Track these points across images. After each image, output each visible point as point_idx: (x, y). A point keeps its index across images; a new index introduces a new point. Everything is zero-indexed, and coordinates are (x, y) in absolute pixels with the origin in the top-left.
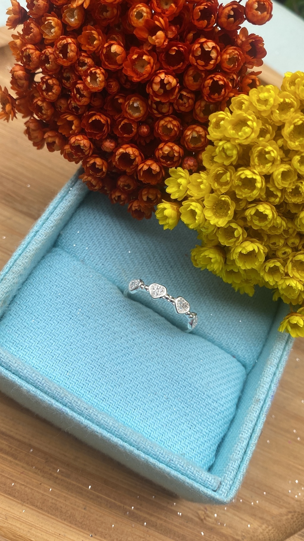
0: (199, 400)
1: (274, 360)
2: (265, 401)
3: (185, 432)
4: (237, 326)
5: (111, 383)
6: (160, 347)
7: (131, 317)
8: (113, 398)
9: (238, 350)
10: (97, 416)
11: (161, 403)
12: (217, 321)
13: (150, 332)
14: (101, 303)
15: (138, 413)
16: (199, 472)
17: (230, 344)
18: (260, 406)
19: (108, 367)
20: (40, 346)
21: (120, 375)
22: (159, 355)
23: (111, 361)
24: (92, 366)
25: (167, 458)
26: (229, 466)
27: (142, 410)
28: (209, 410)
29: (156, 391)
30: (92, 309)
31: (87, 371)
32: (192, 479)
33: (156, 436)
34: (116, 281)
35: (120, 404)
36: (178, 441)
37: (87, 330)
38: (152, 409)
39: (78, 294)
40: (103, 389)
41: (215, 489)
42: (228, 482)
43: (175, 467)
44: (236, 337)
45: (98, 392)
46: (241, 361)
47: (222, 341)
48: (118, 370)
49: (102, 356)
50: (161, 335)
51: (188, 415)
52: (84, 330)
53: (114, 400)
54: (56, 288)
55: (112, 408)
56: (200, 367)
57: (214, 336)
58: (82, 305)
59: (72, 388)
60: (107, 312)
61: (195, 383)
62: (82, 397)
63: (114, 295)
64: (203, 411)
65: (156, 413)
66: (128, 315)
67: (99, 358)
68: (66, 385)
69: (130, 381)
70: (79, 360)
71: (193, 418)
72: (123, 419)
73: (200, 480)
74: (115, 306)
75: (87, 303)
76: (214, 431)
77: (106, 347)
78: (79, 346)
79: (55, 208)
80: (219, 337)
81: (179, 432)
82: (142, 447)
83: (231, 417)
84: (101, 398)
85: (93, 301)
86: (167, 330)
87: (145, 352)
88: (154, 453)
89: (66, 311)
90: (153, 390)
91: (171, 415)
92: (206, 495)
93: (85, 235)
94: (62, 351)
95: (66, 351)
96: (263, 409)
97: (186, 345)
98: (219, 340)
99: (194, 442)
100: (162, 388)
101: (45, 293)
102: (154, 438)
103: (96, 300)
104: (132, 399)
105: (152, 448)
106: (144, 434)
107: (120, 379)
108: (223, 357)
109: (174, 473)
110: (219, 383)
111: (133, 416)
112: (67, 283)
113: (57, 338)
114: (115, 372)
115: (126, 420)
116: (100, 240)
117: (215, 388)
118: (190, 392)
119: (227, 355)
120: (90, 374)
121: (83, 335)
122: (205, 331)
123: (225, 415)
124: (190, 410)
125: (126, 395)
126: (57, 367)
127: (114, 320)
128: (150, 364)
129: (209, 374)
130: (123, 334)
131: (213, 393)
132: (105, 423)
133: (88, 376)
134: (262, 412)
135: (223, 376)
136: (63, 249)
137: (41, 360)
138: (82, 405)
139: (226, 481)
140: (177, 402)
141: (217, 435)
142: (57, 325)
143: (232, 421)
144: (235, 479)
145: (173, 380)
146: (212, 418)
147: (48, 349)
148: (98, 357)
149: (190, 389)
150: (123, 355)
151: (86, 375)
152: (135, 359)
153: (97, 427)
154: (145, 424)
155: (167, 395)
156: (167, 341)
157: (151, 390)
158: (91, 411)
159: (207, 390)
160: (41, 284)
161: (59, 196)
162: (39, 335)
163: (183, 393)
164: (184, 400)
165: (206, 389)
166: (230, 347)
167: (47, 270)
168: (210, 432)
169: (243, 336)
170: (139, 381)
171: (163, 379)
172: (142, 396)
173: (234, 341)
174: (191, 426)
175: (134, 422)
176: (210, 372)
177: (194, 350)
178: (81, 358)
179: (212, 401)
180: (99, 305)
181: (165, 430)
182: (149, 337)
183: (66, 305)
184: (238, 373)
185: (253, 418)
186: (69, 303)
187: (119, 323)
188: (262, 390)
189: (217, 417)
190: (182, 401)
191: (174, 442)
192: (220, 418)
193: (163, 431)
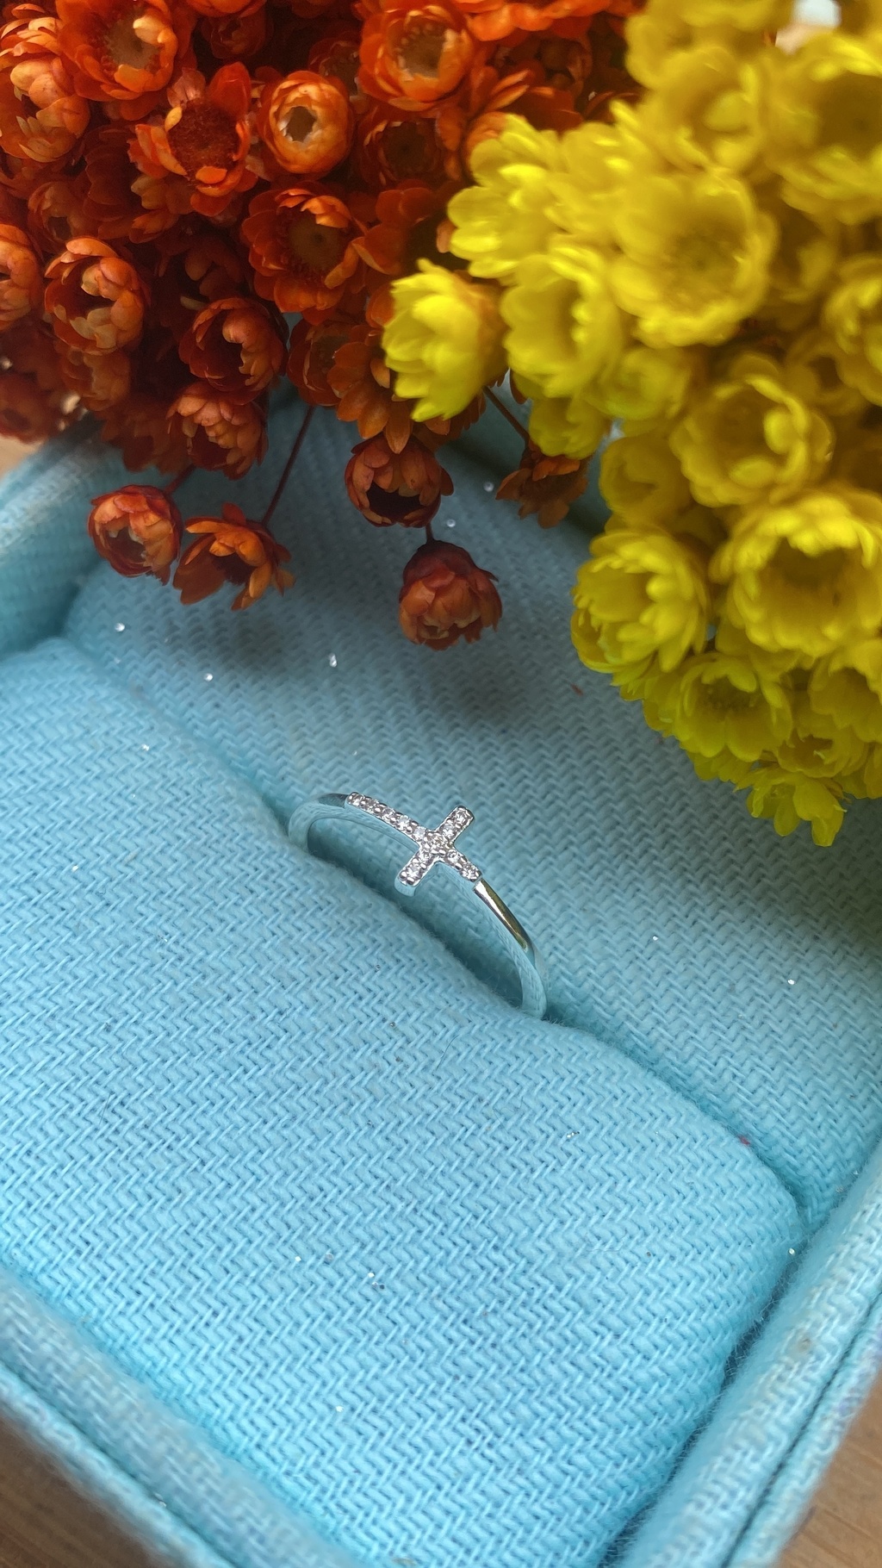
0: (532, 1317)
2: (847, 1354)
3: (438, 1454)
4: (774, 1001)
5: (137, 1182)
6: (392, 1059)
7: (293, 918)
8: (128, 1248)
9: (765, 1107)
11: (345, 1304)
12: (680, 967)
13: (361, 990)
14: (170, 851)
15: (227, 1334)
17: (727, 1077)
18: (814, 1376)
19: (140, 1110)
21: (184, 1153)
22: (379, 1092)
23: (158, 1089)
24: (67, 1096)
27: (250, 1321)
28: (572, 1370)
29: (335, 1245)
30: (127, 870)
31: (42, 1114)
33: (290, 1449)
34: (261, 772)
35: (154, 1281)
36: (393, 1493)
37: (84, 949)
38: (298, 1325)
39: (78, 809)
40: (93, 1204)
44: (762, 1050)
45: (63, 1211)
46: (779, 1163)
47: (693, 1062)
48: (179, 1131)
49: (124, 1063)
50: (411, 1009)
51: (470, 1377)
52: (71, 951)
53: (128, 1257)
55: (110, 1293)
56: (561, 1163)
57: (654, 1035)
58: (86, 851)
60: (189, 887)
61: (525, 1232)
63: (235, 826)
64: (543, 1372)
65: (311, 1344)
67: (110, 1067)
69: (221, 1186)
70: (21, 1068)
71: (493, 1395)
72: (149, 1350)
74: (228, 868)
75: (110, 846)
76: (588, 1475)
77: (151, 1026)
78: (34, 1008)
80: (681, 1039)
81: (410, 1451)
82: (171, 1484)
83: (685, 1418)
84: (74, 1238)
85: (139, 841)
86: (438, 990)
87: (320, 1070)
88: (223, 1525)
89: (17, 867)
90: (319, 1241)
91: (384, 1366)
96: (831, 1393)
97: (511, 1059)
98: (677, 1055)
99: (475, 1512)
103: (153, 838)
104: (210, 1266)
105: (219, 1499)
106: (235, 1433)
107: (178, 1171)
108: (681, 1133)
110: (642, 1251)
111: (200, 1342)
112: (48, 760)
114: (166, 1134)
117: (619, 1270)
118: (495, 1271)
119: (700, 1125)
120: (52, 1130)
121: (64, 967)
122: (616, 1005)
123: (654, 1403)
124: (479, 1357)
125: (192, 1246)
127: (211, 921)
128: (330, 1124)
129: (598, 1199)
130: (240, 984)
131: (605, 1289)
133: (40, 1137)
134: (821, 1409)
135: (667, 1218)
136: (76, 641)
140: (426, 1310)
141: (599, 1492)
143: (691, 1441)
145: (422, 1209)
146: (587, 1409)
148: (103, 1062)
149: (497, 1257)
150: (218, 1069)
154: (247, 1389)
155: (381, 1273)
156: (428, 1034)
157: (312, 1241)
159: (577, 1272)
163: (460, 1272)
164: (457, 1305)
165: (570, 1268)
166: (729, 1091)
168: (566, 1473)
169: (794, 1050)
170: (264, 1194)
171: (373, 1199)
172: (261, 1261)
173: (748, 1064)
174: (478, 1430)
175: (198, 1369)
176: (603, 1191)
177: (542, 1083)
178: (30, 1059)
179: (596, 1326)
180: (159, 857)
181: (338, 1433)
182: (353, 1010)
183: (23, 844)
184: (749, 1214)
185: (772, 1429)
186: (36, 840)
187: (232, 936)
188: (838, 1300)
189: (610, 1410)
190: (451, 1308)
191: (374, 1493)
192: (627, 1414)
193: (330, 1434)
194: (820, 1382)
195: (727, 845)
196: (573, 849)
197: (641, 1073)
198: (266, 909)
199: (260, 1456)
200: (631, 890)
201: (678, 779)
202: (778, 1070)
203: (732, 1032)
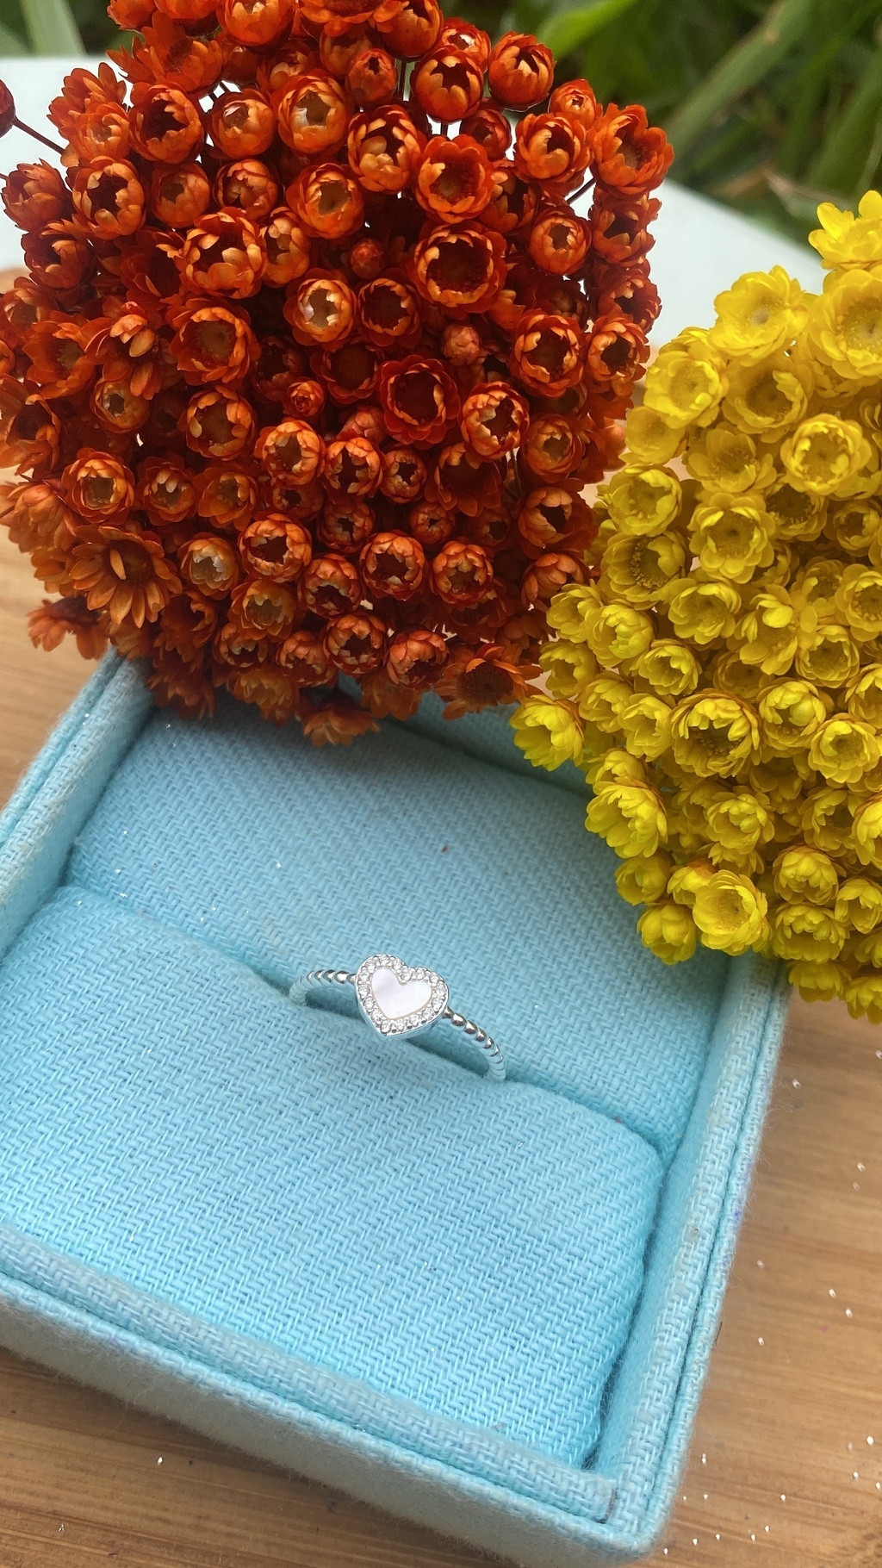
0: (529, 1262)
1: (728, 1109)
2: (717, 1231)
3: (497, 1360)
4: (616, 1029)
5: (263, 1247)
6: (394, 1124)
7: (303, 1048)
8: (272, 1290)
9: (626, 1097)
10: (221, 1345)
11: (416, 1286)
12: (556, 1021)
13: (362, 1084)
14: (209, 1023)
15: (352, 1325)
16: (545, 1470)
18: (704, 1249)
19: (250, 1200)
20: (42, 1172)
21: (286, 1220)
22: (394, 1148)
23: (256, 1184)
24: (199, 1204)
25: (445, 1439)
26: (634, 1438)
27: (362, 1313)
28: (560, 1286)
29: (399, 1252)
30: (184, 1043)
31: (187, 1220)
32: (529, 1495)
33: (411, 1382)
34: (249, 952)
35: (295, 1306)
36: (479, 1390)
37: (175, 1105)
38: (391, 1306)
39: (137, 1009)
40: (241, 1268)
41: (602, 1515)
42: (637, 1488)
43: (472, 1465)
44: (616, 1062)
45: (224, 1279)
46: (642, 1129)
47: (578, 1080)
48: (279, 1207)
49: (228, 1173)
50: (396, 1088)
51: (502, 1308)
52: (167, 1109)
53: (275, 1295)
54: (72, 999)
55: (271, 1321)
56: (519, 1163)
57: (551, 1068)
58: (153, 1037)
59: (147, 1278)
60: (230, 1044)
61: (511, 1211)
62: (181, 1299)
63: (245, 994)
64: (544, 1293)
65: (404, 1316)
66: (294, 1043)
67: (220, 1178)
68: (129, 1270)
69: (316, 1235)
70: (161, 1194)
71: (518, 1315)
72: (307, 1349)
73: (553, 1494)
74: (250, 1025)
75: (168, 1030)
76: (585, 1346)
77: (237, 1144)
78: (156, 1153)
79: (46, 774)
80: (567, 1067)
81: (480, 1363)
82: (365, 1418)
83: (631, 1297)
84: (236, 1294)
85: (185, 1021)
87: (354, 1144)
88: (404, 1430)
89: (109, 1059)
90: (388, 1252)
91: (450, 1317)
92: (576, 1538)
93: (146, 839)
94: (109, 1177)
95: (120, 1172)
96: (715, 1255)
97: (470, 1107)
98: (567, 1077)
99: (528, 1387)
100: (415, 1242)
101: (42, 1019)
102: (407, 1389)
103: (194, 1017)
104: (327, 1286)
105: (397, 1417)
106: (376, 1383)
107: (287, 1233)
108: (584, 1125)
109: (469, 1482)
110: (580, 1203)
111: (337, 1334)
112: (104, 979)
113: (90, 1143)
114: (271, 1212)
115: (316, 1349)
116: (189, 846)
117: (571, 1220)
118: (500, 1240)
119: (591, 1117)
120: (198, 1230)
121: (165, 1120)
122: (523, 1055)
123: (612, 1293)
124: (504, 1295)
125: (311, 1277)
126: (98, 1223)
127: (253, 1064)
128: (371, 1177)
129: (547, 1179)
130: (284, 1101)
131: (566, 1233)
132: (247, 1362)
133: (191, 1235)
134: (712, 1266)
135: (589, 1180)
136: (85, 886)
137: (48, 1209)
138: (172, 1319)
139: (632, 1486)
140: (465, 1276)
141: (595, 1355)
142: (85, 1104)
143: (637, 1309)
144: (659, 1477)
145: (444, 1215)
146: (575, 1308)
147: (66, 1175)
148: (215, 1176)
149: (498, 1231)
150: (290, 1161)
151: (186, 1234)
152: (327, 1169)
153: (225, 1376)
154: (374, 1354)
155: (431, 1261)
156: (413, 1102)
157: (384, 1253)
158: (202, 1333)
159: (548, 1227)
160: (29, 995)
161: (54, 738)
162: (36, 1141)
163: (479, 1247)
164: (483, 1267)
165: (543, 1225)
166: (604, 1092)
167: (42, 953)
168: (573, 1349)
169: (635, 1057)
170: (345, 1232)
171: (413, 1217)
172: (357, 1274)
173: (611, 1073)
174: (515, 1339)
175: (341, 1351)
176: (548, 1173)
177: (494, 1117)
178: (165, 1187)
179: (567, 1256)
180: (203, 1029)
181: (436, 1364)
182: (361, 1099)
183: (107, 1043)
184: (633, 1165)
185: (689, 1285)
186: (115, 1038)
187: (268, 1071)
188: (705, 1202)
189: (589, 1303)
190: (479, 1270)
191: (467, 1393)
192: (598, 1303)
193: (432, 1367)
194: (708, 1252)
195: (561, 936)
196: (470, 958)
197: (549, 1094)
198: (282, 1046)
199: (395, 1392)
200: (512, 978)
201: (522, 897)
202: (629, 1072)
203: (596, 1055)
